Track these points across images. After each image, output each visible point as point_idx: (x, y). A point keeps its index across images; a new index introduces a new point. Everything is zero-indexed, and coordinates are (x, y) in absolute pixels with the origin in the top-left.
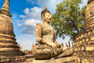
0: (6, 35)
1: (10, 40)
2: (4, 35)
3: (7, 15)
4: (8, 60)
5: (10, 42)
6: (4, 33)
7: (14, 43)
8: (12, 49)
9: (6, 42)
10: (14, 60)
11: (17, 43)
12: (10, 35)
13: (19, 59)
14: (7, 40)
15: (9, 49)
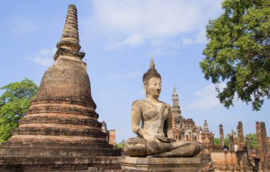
0: (78, 107)
1: (86, 117)
2: (72, 106)
3: (75, 55)
4: (86, 163)
5: (86, 122)
6: (73, 102)
7: (94, 125)
8: (91, 138)
9: (78, 122)
10: (98, 162)
11: (100, 125)
12: (85, 106)
13: (108, 162)
14: (81, 117)
15: (86, 138)
